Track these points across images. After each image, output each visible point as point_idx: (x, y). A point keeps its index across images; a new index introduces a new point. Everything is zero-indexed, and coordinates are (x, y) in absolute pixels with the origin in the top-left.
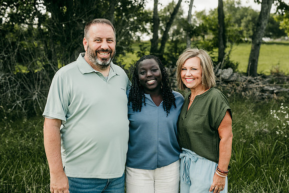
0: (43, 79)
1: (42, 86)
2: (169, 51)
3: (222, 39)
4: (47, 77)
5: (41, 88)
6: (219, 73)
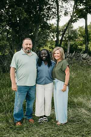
0: (9, 57)
1: (8, 60)
2: (64, 46)
3: (87, 40)
4: (10, 57)
5: (8, 61)
6: (81, 55)
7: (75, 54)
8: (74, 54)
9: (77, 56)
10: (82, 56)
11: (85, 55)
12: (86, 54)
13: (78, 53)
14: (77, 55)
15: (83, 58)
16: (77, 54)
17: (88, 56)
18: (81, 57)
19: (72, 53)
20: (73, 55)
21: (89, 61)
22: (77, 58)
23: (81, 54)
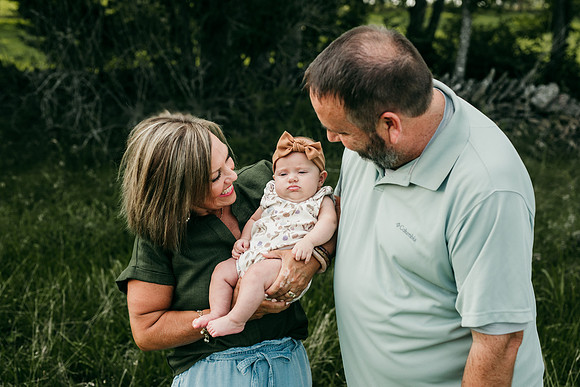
6: (527, 93)
7: (494, 87)
8: (490, 87)
9: (502, 96)
10: (532, 95)
11: (546, 94)
12: (552, 89)
13: (512, 77)
14: (502, 91)
15: (533, 107)
16: (506, 86)
17: (565, 98)
18: (524, 101)
19: (480, 78)
20: (483, 90)
21: (564, 123)
22: (505, 105)
23: (527, 84)
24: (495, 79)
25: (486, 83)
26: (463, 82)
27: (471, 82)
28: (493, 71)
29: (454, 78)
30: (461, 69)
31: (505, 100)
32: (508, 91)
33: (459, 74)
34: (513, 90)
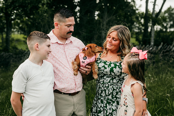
13: (168, 45)
14: (165, 49)
19: (158, 46)
20: (159, 49)
23: (173, 47)
24: (163, 46)
25: (160, 47)
26: (153, 47)
27: (155, 47)
28: (162, 43)
29: (150, 46)
30: (152, 43)
31: (166, 52)
32: (167, 49)
33: (152, 45)
34: (169, 48)
